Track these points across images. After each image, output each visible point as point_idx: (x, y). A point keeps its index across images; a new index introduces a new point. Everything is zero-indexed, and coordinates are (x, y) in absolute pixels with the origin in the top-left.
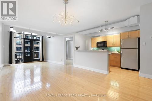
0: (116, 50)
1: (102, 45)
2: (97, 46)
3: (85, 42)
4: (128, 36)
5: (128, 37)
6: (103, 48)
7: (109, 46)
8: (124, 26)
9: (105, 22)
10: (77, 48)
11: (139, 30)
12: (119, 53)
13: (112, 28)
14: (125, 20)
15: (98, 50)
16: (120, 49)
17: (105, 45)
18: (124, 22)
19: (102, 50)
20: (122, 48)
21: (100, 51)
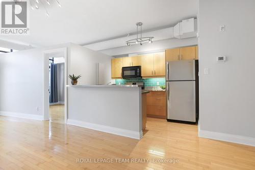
0: (158, 84)
1: (133, 73)
2: (124, 77)
3: (97, 66)
4: (179, 56)
5: (179, 59)
6: (134, 80)
7: (144, 77)
8: (172, 37)
9: (137, 25)
10: (74, 80)
11: (197, 45)
12: (164, 90)
13: (150, 39)
14: (173, 25)
15: (125, 84)
16: (165, 82)
17: (138, 74)
18: (172, 28)
19: (133, 84)
20: (168, 81)
21: (128, 86)
